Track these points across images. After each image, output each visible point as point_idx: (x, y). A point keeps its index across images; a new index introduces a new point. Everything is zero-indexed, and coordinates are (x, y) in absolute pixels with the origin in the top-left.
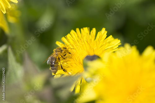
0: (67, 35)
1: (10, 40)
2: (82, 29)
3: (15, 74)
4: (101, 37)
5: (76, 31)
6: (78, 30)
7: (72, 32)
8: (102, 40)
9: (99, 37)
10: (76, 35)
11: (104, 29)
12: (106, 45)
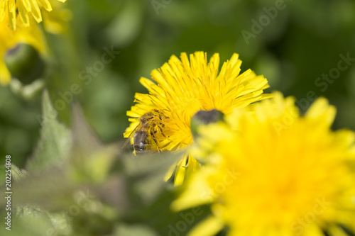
0: (162, 65)
1: (49, 71)
2: (191, 56)
3: (55, 144)
4: (229, 72)
5: (180, 59)
6: (184, 55)
7: (174, 59)
8: (231, 79)
9: (226, 71)
10: (181, 67)
11: (235, 56)
12: (239, 90)
